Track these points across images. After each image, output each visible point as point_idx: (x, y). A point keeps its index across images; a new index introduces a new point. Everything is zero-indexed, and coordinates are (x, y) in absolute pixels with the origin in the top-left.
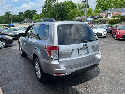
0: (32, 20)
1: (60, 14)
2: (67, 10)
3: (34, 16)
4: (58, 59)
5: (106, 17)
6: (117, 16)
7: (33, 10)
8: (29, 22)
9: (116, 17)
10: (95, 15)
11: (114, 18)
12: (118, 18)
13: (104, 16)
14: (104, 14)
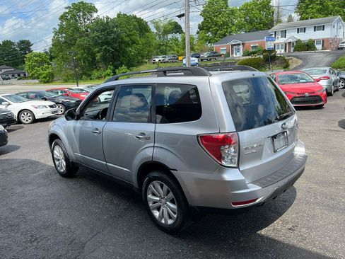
0: (19, 71)
1: (109, 51)
2: (127, 39)
3: (30, 59)
4: (238, 167)
5: (228, 55)
6: (254, 50)
7: (22, 42)
8: (10, 76)
9: (254, 53)
10: (203, 51)
11: (250, 57)
12: (258, 57)
13: (224, 53)
14: (222, 46)
